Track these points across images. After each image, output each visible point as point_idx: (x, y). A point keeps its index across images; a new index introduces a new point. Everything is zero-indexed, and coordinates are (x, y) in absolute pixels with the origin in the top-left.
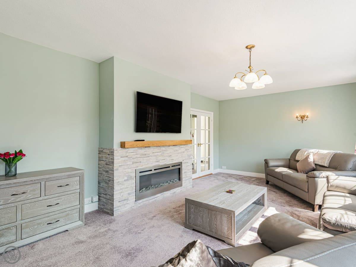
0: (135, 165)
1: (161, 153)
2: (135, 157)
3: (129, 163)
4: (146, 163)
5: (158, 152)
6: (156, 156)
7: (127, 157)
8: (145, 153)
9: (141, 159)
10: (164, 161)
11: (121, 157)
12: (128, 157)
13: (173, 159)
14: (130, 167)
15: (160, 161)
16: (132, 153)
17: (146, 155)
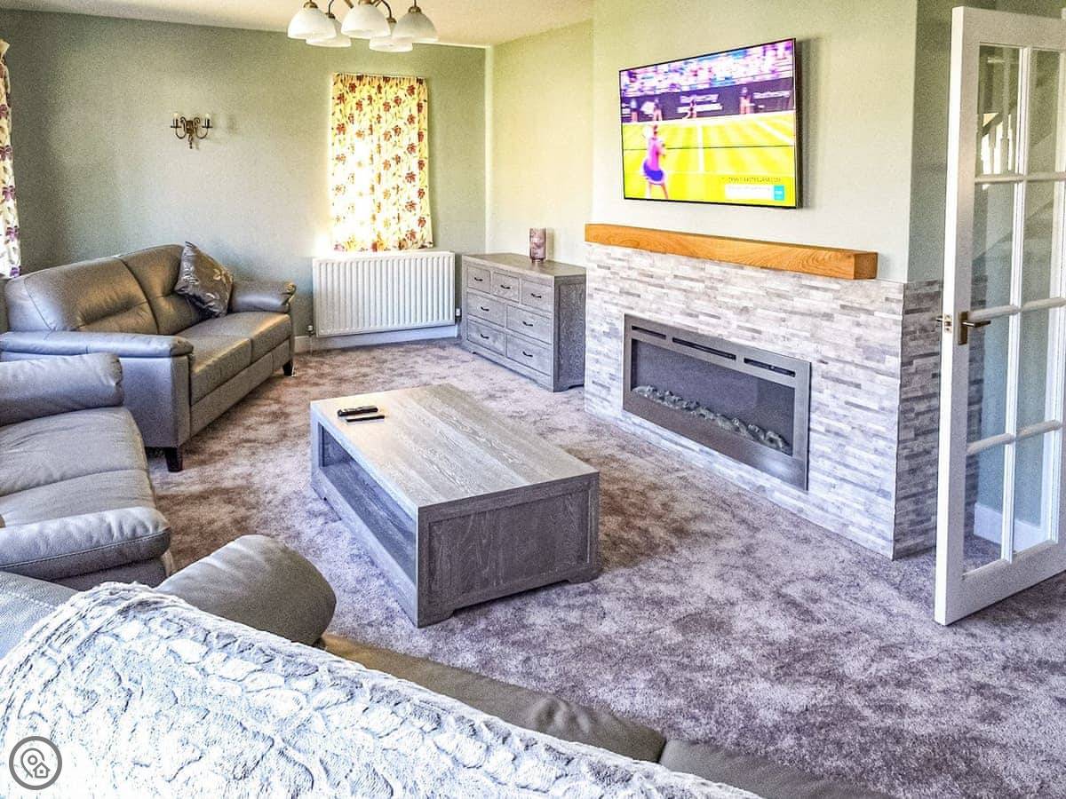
0: (624, 300)
1: (701, 286)
2: (625, 276)
4: (654, 306)
5: (692, 280)
6: (685, 291)
8: (652, 269)
9: (640, 285)
14: (614, 301)
15: (702, 318)
16: (619, 259)
17: (652, 277)
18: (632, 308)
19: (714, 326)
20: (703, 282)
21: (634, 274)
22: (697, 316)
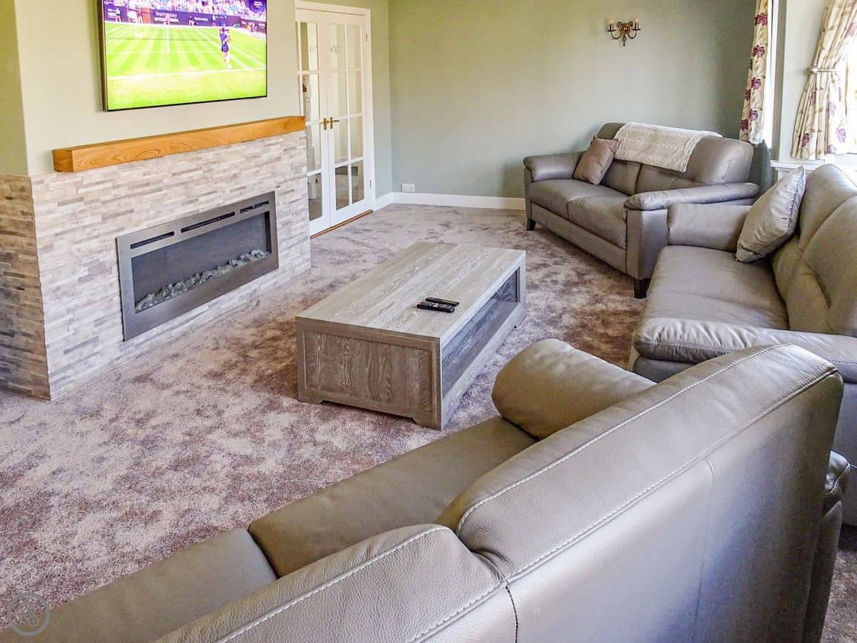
0: (111, 225)
1: (201, 172)
2: (108, 198)
3: (88, 221)
4: (152, 213)
5: (190, 171)
6: (183, 183)
7: (81, 199)
8: (146, 177)
9: (133, 199)
10: (212, 196)
11: (60, 204)
12: (85, 200)
13: (244, 188)
14: (95, 233)
15: (201, 199)
17: (148, 184)
18: (122, 229)
19: (212, 200)
20: (201, 169)
21: (122, 192)
22: (197, 200)
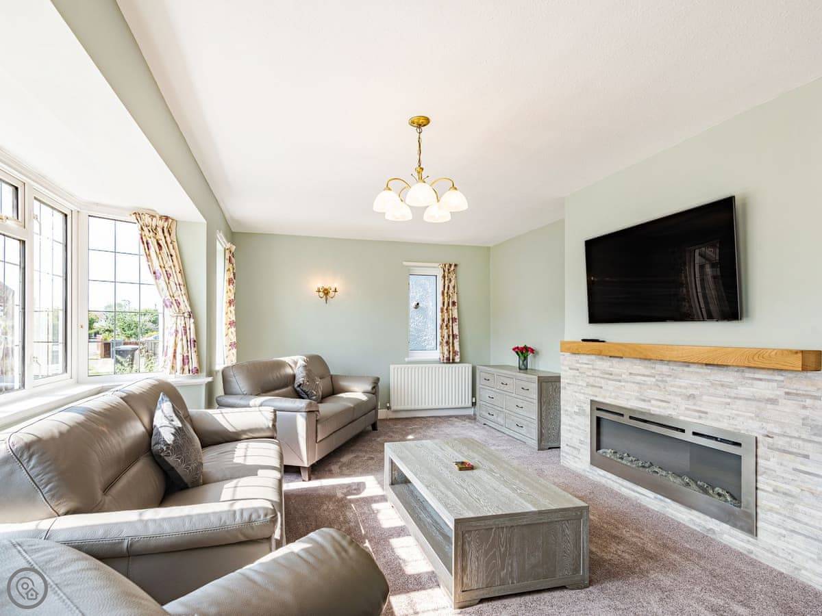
0: (590, 391)
1: (654, 380)
2: (589, 374)
3: (580, 383)
4: (613, 394)
5: (644, 375)
6: (638, 383)
7: (578, 370)
8: (611, 369)
9: (603, 381)
10: (664, 404)
11: (570, 369)
13: (706, 413)
14: (582, 391)
15: (653, 402)
16: (586, 364)
17: (611, 374)
18: (596, 396)
19: (664, 408)
20: (654, 377)
21: (597, 373)
22: (649, 401)
